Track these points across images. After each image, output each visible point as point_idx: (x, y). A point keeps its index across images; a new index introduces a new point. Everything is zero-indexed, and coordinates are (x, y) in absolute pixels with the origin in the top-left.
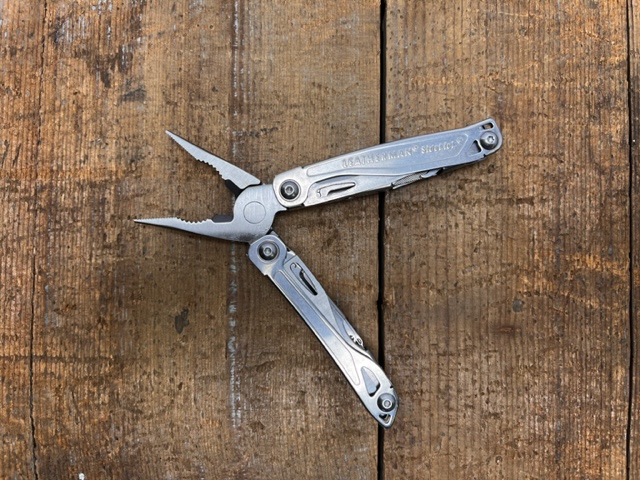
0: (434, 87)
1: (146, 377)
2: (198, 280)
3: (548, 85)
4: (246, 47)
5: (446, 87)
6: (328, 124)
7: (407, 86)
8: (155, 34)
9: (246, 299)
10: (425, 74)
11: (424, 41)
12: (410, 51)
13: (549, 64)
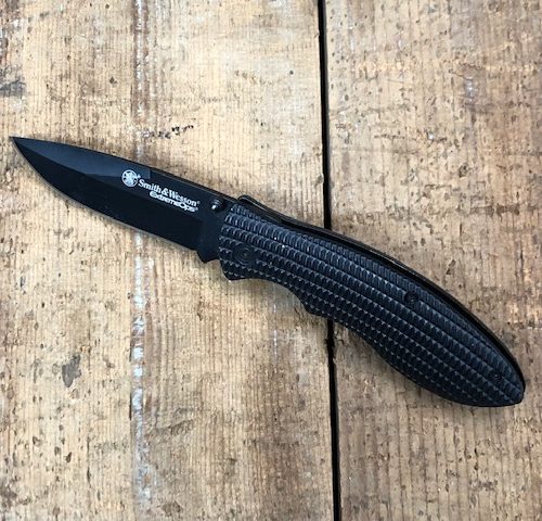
0: (388, 74)
1: (22, 446)
2: (93, 318)
3: (529, 69)
4: (152, 29)
5: (402, 73)
6: (257, 121)
7: (354, 73)
8: (36, 16)
9: (156, 341)
10: (376, 60)
11: (373, 20)
12: (356, 33)
13: (529, 44)
